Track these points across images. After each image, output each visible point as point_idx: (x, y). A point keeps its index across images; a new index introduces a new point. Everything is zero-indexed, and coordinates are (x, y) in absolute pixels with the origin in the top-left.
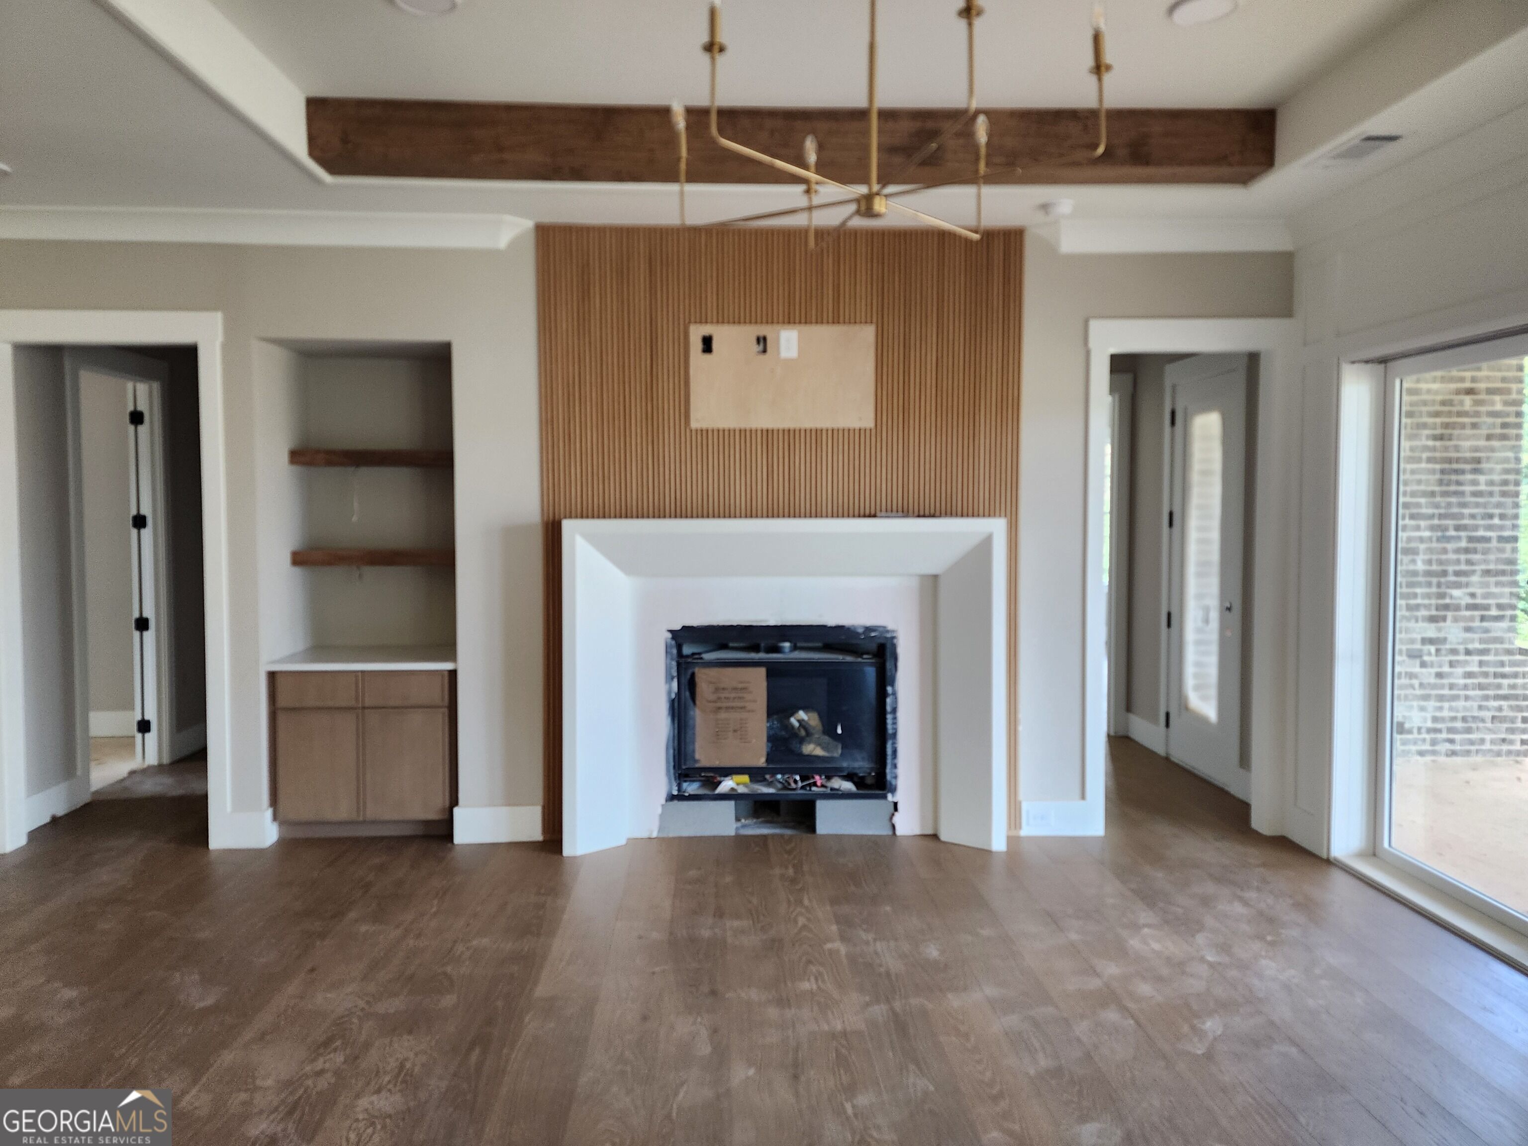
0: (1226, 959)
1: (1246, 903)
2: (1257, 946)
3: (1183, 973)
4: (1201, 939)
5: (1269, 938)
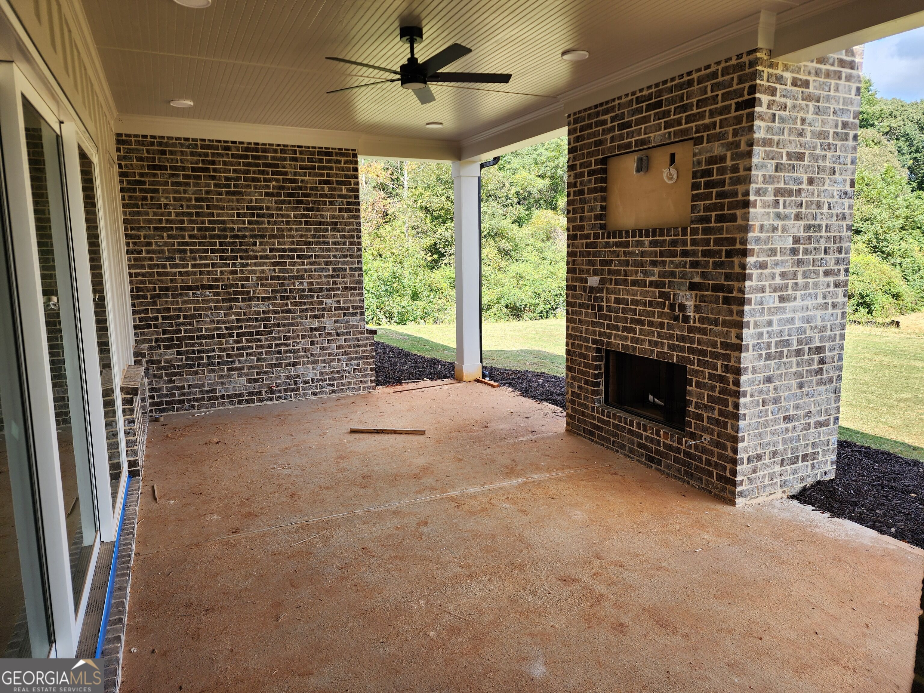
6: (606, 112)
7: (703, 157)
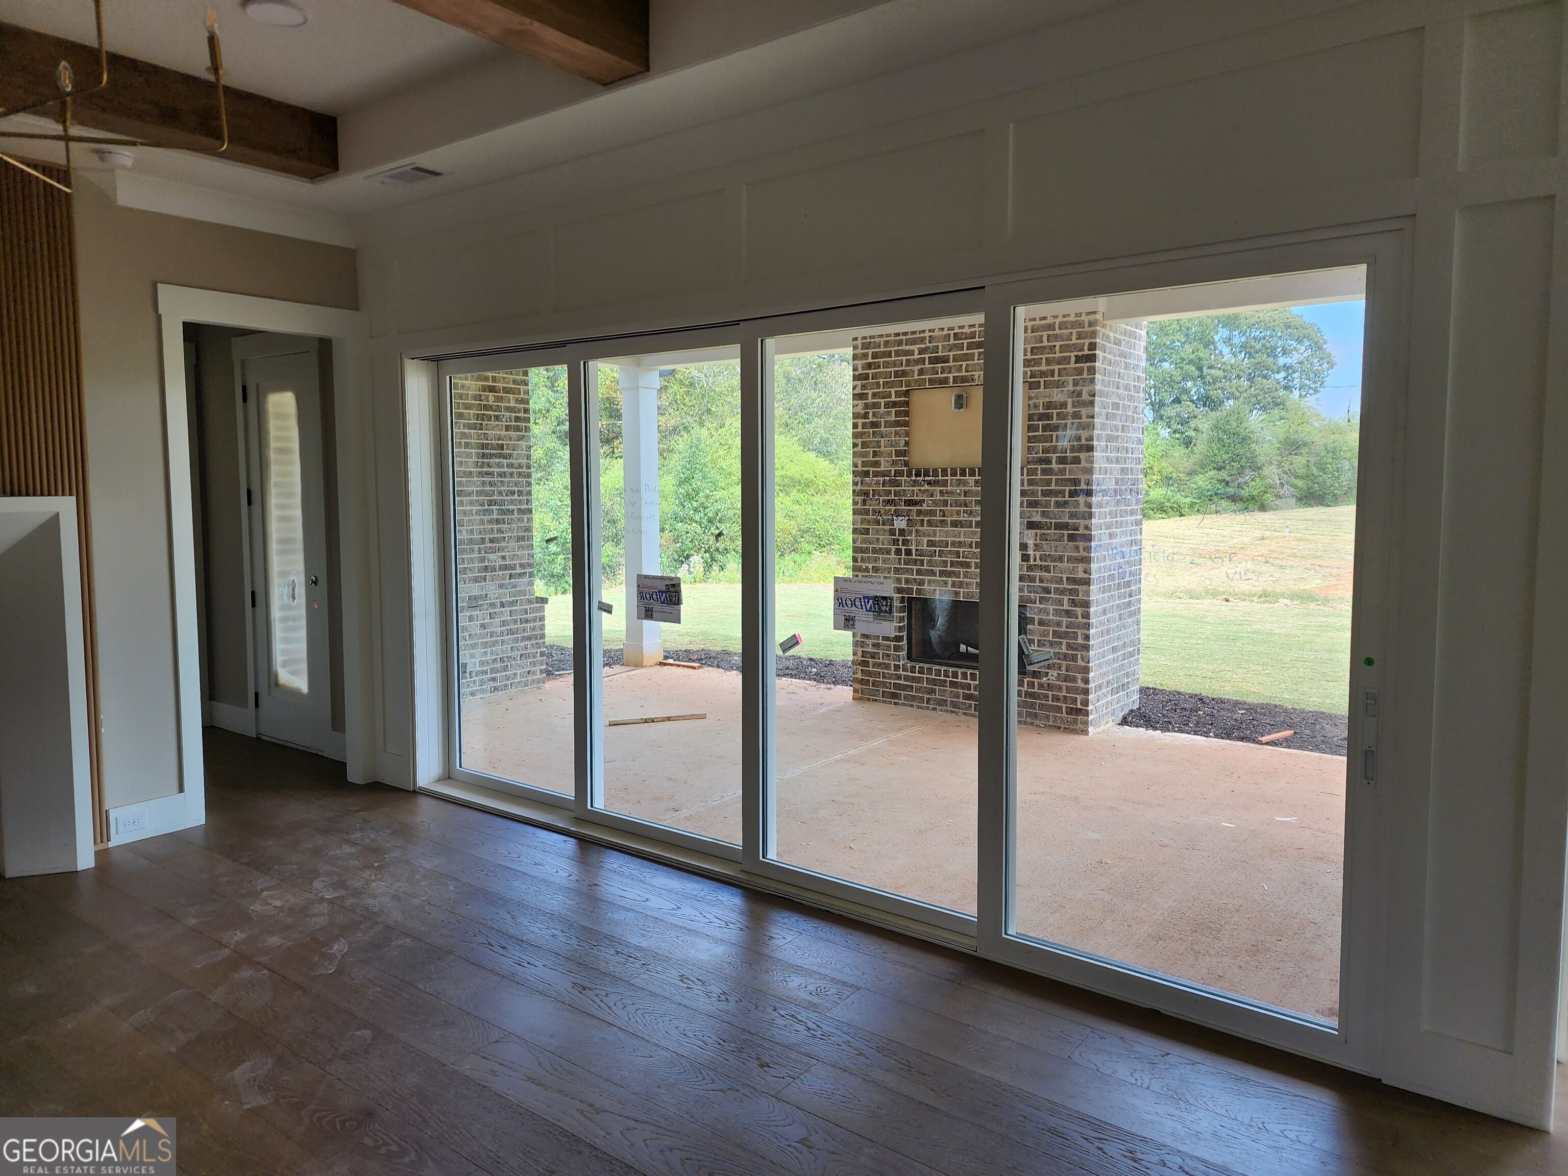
0: (343, 892)
1: (353, 844)
2: (366, 874)
3: (306, 916)
4: (317, 884)
5: (376, 865)
6: (913, 342)
7: (1041, 402)
